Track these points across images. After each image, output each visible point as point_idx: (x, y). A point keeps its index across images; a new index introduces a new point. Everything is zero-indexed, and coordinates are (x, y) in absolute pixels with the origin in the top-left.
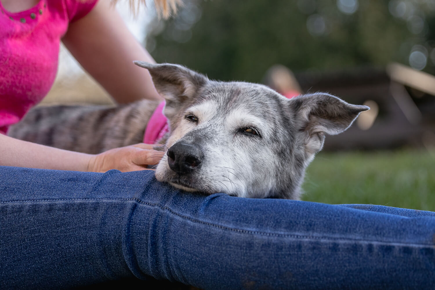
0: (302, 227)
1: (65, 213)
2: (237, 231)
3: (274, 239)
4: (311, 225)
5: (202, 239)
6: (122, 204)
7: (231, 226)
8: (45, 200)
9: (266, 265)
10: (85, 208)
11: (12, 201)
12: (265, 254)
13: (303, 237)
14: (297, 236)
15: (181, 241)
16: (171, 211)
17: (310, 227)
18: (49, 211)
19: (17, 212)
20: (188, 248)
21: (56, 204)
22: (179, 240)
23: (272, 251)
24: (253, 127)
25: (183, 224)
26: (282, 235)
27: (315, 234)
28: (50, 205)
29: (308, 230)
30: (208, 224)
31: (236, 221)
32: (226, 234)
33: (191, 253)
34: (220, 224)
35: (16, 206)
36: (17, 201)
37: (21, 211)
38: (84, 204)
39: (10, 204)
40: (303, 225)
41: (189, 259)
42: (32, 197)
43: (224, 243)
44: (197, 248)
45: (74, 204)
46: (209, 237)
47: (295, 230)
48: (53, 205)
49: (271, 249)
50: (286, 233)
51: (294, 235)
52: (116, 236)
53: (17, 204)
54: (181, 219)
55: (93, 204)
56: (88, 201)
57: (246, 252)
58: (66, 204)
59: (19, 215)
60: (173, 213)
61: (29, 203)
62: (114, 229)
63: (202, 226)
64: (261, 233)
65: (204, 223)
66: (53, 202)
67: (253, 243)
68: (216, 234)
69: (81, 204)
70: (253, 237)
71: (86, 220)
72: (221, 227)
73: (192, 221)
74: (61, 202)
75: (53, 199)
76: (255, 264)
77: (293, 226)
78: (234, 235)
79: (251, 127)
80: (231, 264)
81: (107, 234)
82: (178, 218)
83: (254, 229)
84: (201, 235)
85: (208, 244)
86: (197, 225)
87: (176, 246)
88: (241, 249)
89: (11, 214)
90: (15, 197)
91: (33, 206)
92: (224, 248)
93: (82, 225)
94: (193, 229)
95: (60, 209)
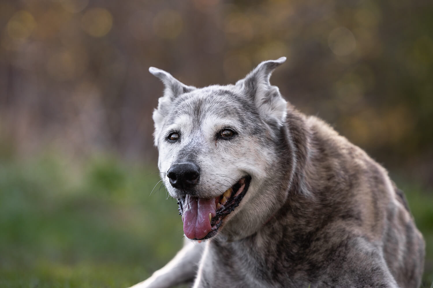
24: (227, 127)
79: (225, 128)
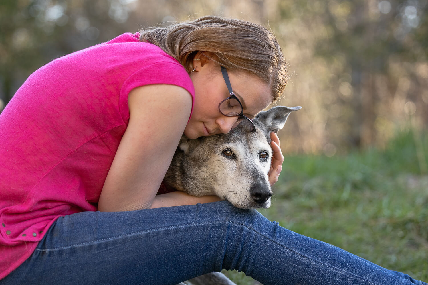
0: (338, 265)
1: (185, 234)
2: (301, 256)
3: (322, 267)
4: (343, 265)
5: (277, 254)
6: (220, 224)
7: (298, 251)
8: (172, 226)
9: (314, 281)
10: (198, 229)
11: (151, 229)
12: (316, 274)
13: (339, 270)
14: (335, 269)
15: (262, 251)
16: (255, 231)
17: (343, 266)
18: (175, 233)
19: (156, 236)
20: (266, 256)
21: (179, 228)
22: (260, 250)
23: (320, 273)
25: (264, 241)
26: (327, 266)
27: (345, 271)
28: (176, 229)
29: (341, 267)
30: (283, 246)
31: (301, 250)
32: (294, 255)
33: (267, 260)
34: (291, 248)
35: (155, 232)
36: (154, 228)
37: (159, 235)
38: (197, 226)
39: (151, 231)
40: (339, 264)
41: (264, 263)
42: (163, 225)
43: (292, 261)
44: (273, 258)
45: (191, 227)
46: (283, 254)
47: (334, 265)
48: (178, 229)
49: (320, 272)
50: (329, 265)
51: (334, 268)
52: (216, 245)
53: (155, 230)
54: (262, 237)
55: (202, 226)
56: (199, 225)
57: (305, 269)
58: (186, 228)
59: (157, 238)
60: (256, 232)
61: (163, 229)
62: (216, 241)
63: (279, 246)
64: (315, 261)
65: (280, 245)
66: (178, 227)
67: (310, 266)
68: (287, 253)
69: (195, 226)
70: (311, 262)
71: (198, 236)
72: (291, 250)
73: (270, 240)
74: (183, 226)
75: (177, 225)
76: (308, 278)
77: (333, 262)
78: (299, 257)
80: (293, 273)
81: (210, 244)
82: (260, 236)
83: (312, 258)
84: (277, 251)
85: (281, 258)
86: (274, 244)
87: (258, 253)
88: (302, 267)
89: (152, 238)
90: (152, 226)
91: (165, 231)
92: (291, 263)
93: (196, 240)
94: (271, 246)
95: (183, 231)
